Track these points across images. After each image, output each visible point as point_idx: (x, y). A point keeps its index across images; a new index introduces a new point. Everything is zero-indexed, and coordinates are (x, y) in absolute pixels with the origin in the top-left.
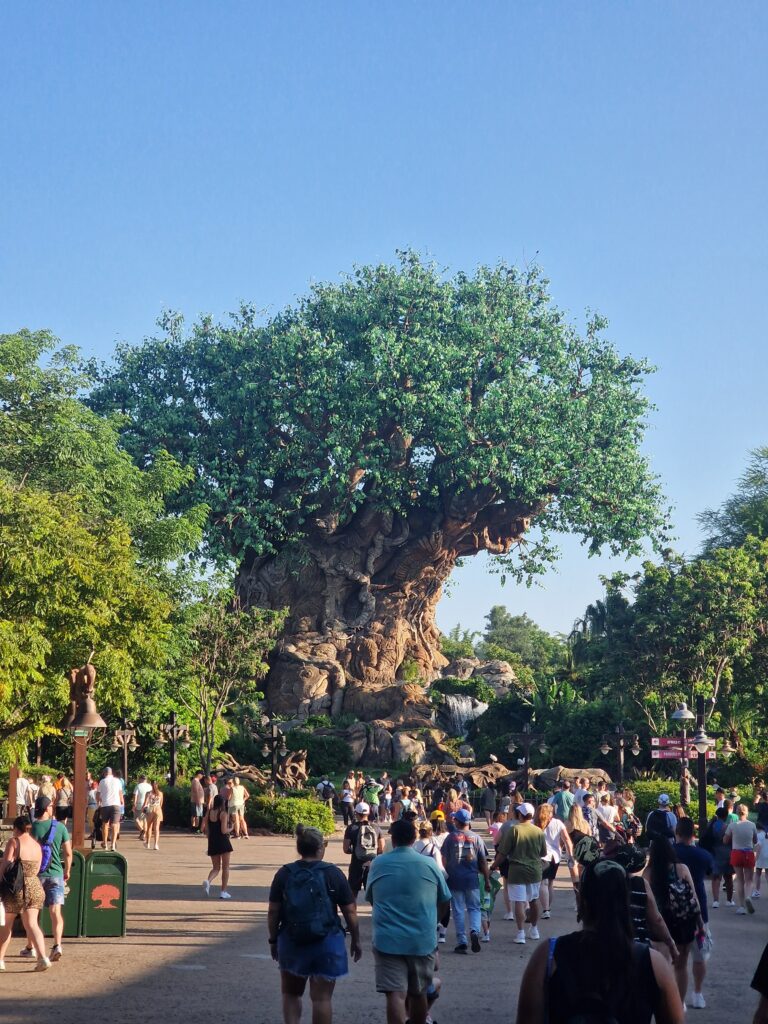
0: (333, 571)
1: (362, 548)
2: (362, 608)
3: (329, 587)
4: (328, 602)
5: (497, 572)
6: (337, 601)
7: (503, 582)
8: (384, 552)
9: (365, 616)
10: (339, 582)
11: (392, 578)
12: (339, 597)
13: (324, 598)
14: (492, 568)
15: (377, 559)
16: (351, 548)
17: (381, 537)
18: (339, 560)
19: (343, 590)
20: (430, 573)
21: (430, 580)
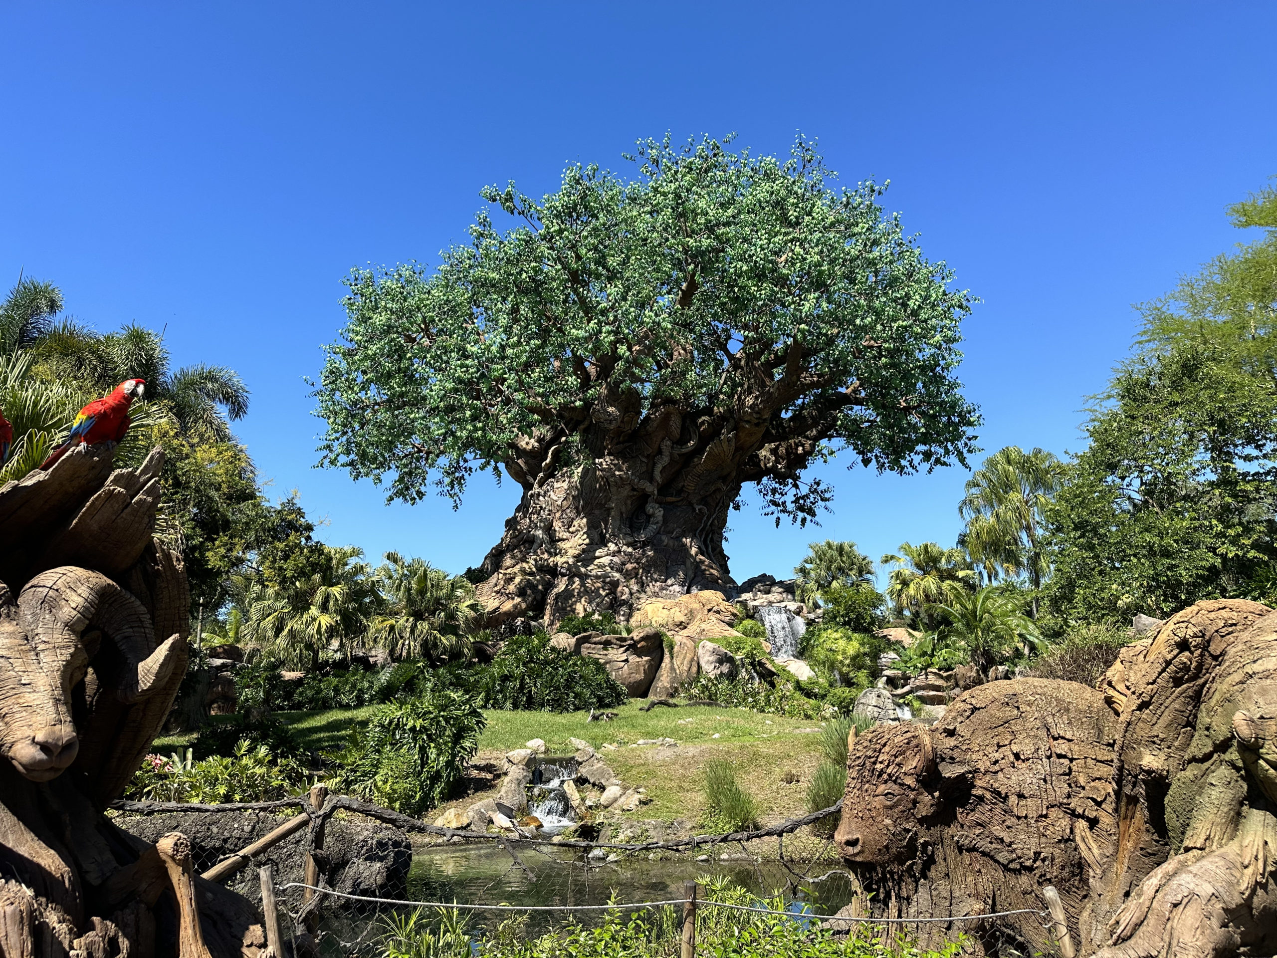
1: (648, 457)
2: (649, 521)
3: (614, 497)
4: (612, 514)
6: (622, 514)
8: (672, 461)
9: (653, 527)
10: (626, 491)
12: (624, 510)
13: (609, 510)
15: (664, 468)
17: (669, 444)
19: (629, 502)
20: (719, 490)
21: (718, 497)
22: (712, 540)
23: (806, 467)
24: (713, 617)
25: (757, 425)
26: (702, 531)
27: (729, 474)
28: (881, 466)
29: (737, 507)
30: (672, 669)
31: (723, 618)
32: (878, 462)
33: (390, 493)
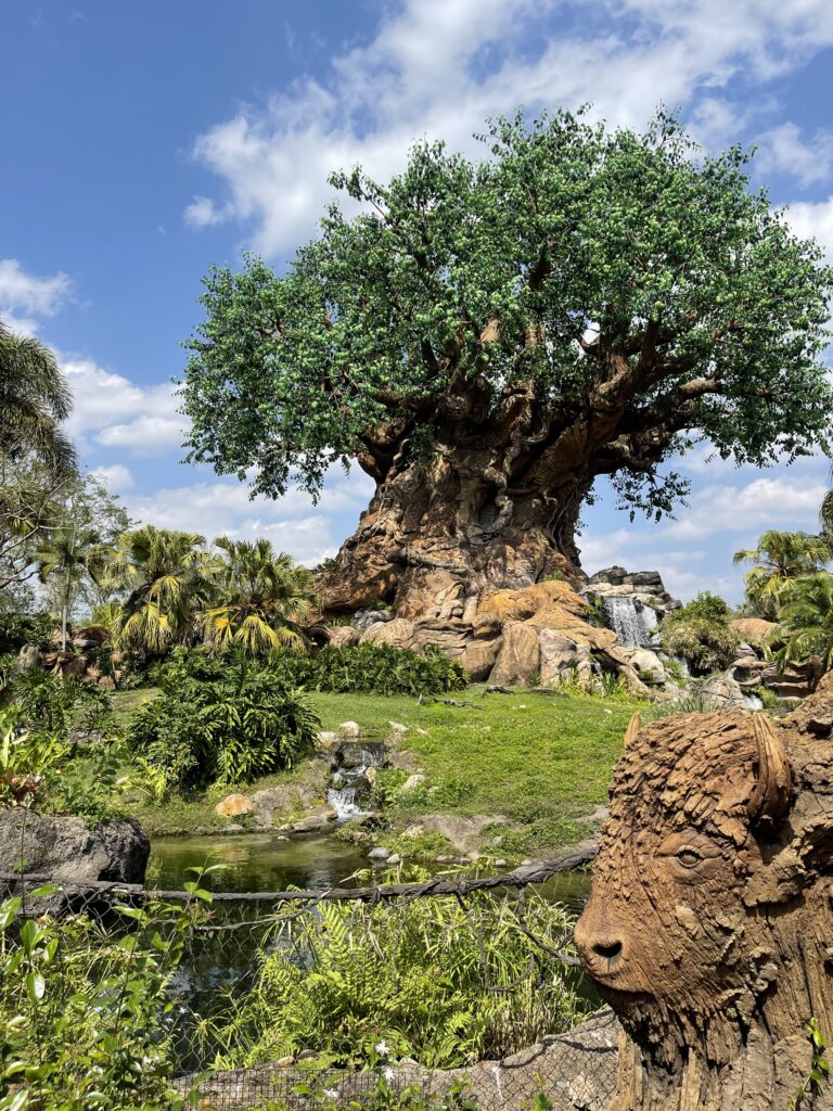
0: (467, 472)
1: (497, 449)
2: (498, 514)
3: (463, 490)
4: (462, 506)
5: (627, 508)
6: (471, 506)
7: (632, 520)
8: (523, 453)
9: (502, 520)
10: (474, 484)
11: (531, 483)
12: (473, 502)
13: (458, 502)
14: (621, 505)
15: (514, 460)
16: (487, 448)
17: (519, 434)
18: (473, 460)
19: (479, 494)
20: (570, 482)
21: (570, 489)
22: (563, 533)
23: (662, 461)
24: (559, 607)
25: (611, 414)
26: (552, 523)
27: (581, 466)
28: (740, 459)
29: (591, 502)
30: (512, 656)
31: (569, 608)
32: (737, 454)
33: (253, 488)
